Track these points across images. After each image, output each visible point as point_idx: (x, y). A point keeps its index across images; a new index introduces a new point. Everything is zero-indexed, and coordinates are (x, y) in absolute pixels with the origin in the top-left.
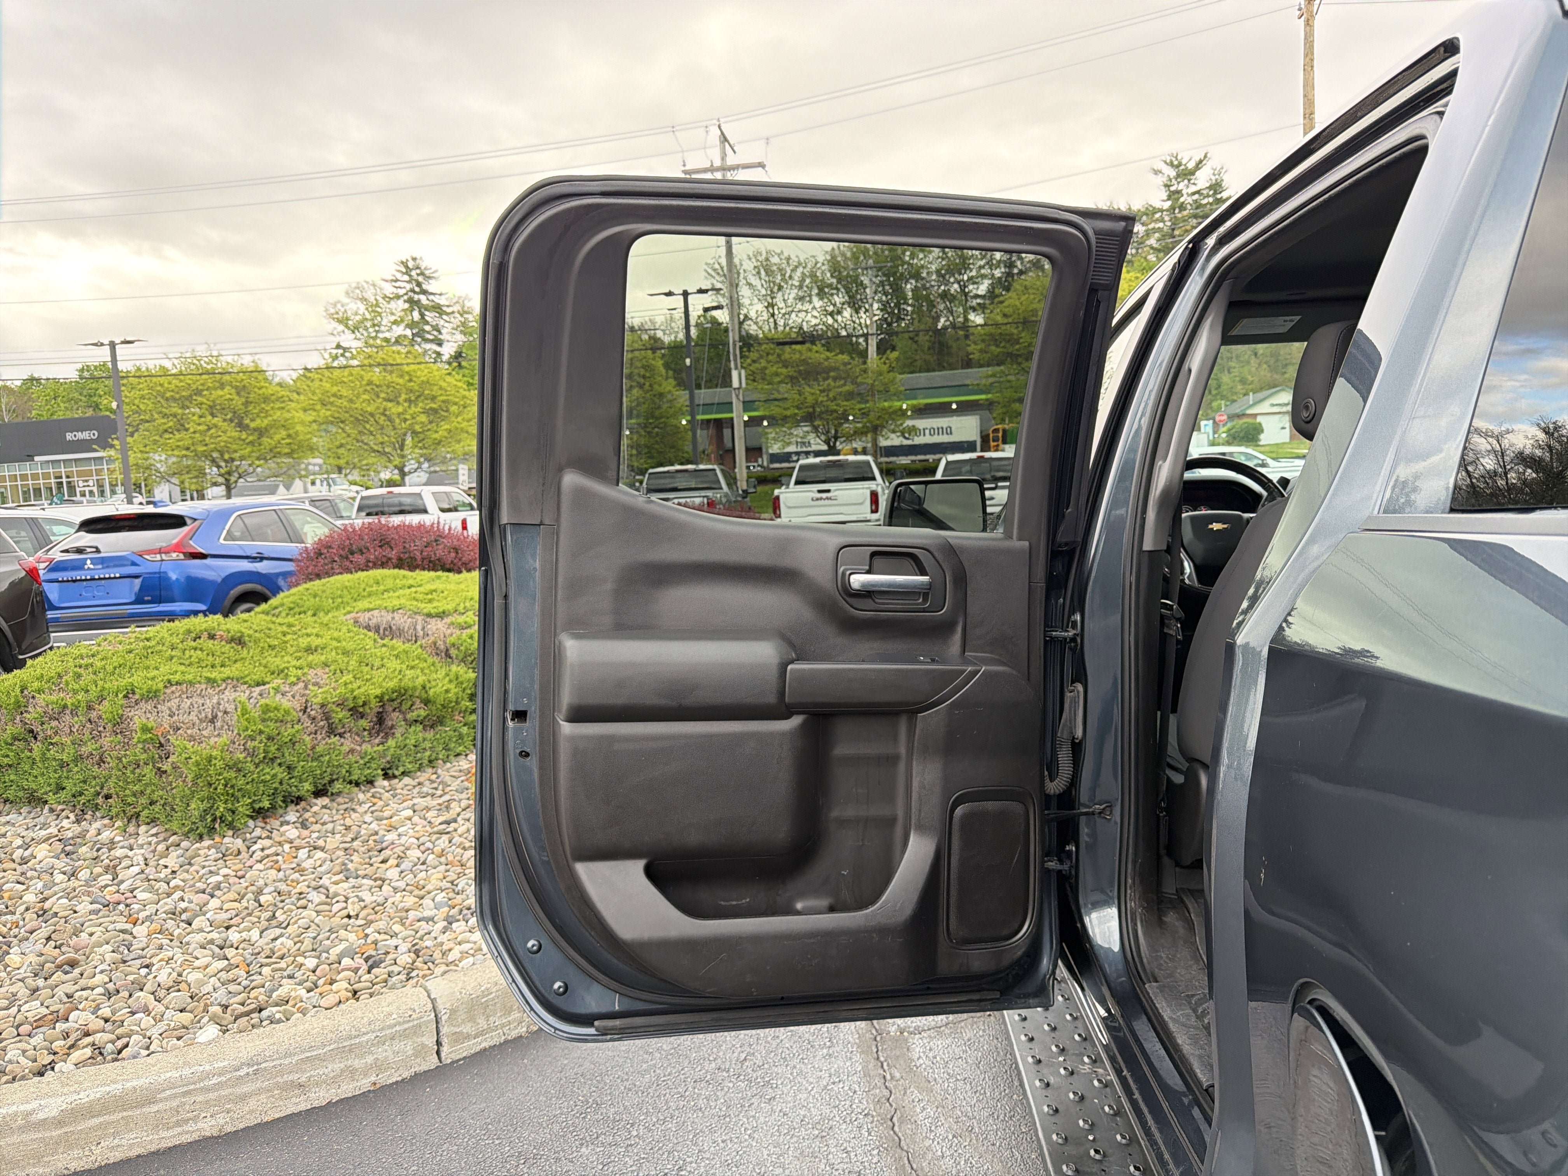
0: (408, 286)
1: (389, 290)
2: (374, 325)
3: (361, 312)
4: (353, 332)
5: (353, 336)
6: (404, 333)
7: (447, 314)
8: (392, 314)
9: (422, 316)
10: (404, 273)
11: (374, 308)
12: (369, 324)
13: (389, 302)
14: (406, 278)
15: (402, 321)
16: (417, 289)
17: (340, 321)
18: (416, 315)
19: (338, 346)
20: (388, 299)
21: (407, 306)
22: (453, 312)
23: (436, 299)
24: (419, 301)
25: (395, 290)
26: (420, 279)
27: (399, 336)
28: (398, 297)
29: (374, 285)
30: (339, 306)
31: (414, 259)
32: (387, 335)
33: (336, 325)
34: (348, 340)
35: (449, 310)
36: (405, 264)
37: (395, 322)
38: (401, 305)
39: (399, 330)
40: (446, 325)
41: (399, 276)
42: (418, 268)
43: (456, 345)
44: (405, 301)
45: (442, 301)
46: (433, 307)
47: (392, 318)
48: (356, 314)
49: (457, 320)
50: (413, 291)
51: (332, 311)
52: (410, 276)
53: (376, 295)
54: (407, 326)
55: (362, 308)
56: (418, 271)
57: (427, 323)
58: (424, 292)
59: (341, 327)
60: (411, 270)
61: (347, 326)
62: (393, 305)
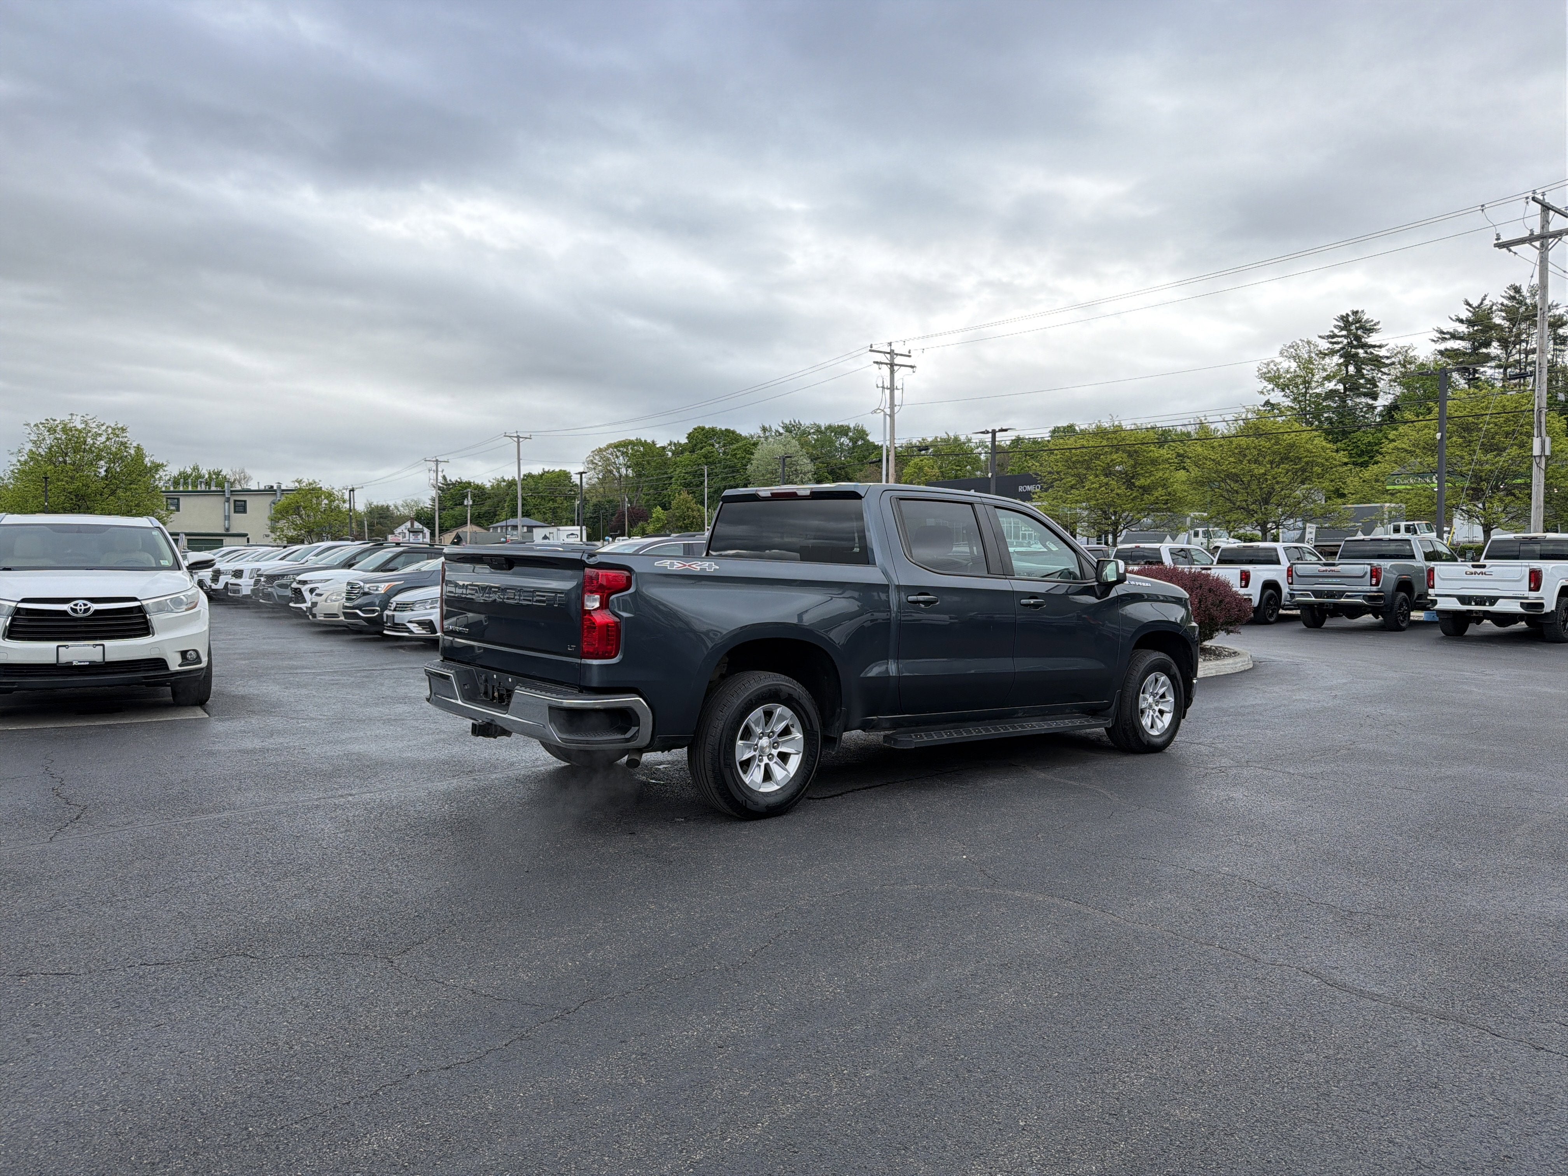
0: (1345, 341)
1: (1324, 345)
2: (1304, 382)
3: (1292, 370)
4: (1283, 390)
5: (1283, 393)
6: (1335, 387)
7: (1387, 365)
8: (1325, 370)
9: (1359, 370)
10: (1342, 329)
11: (1307, 365)
12: (1299, 381)
13: (1323, 358)
14: (1344, 333)
15: (1334, 377)
16: (1355, 343)
17: (1270, 380)
18: (1351, 369)
19: (1267, 403)
20: (1323, 355)
21: (1342, 360)
22: (1393, 363)
23: (1376, 352)
24: (1357, 354)
25: (1330, 346)
26: (1359, 332)
27: (1331, 391)
28: (1333, 352)
29: (1309, 343)
30: (1272, 366)
31: (1355, 313)
32: (1317, 391)
33: (1266, 384)
34: (1277, 397)
35: (1388, 362)
36: (1344, 318)
37: (1328, 378)
38: (1336, 359)
39: (1331, 385)
40: (1384, 377)
41: (1336, 331)
42: (1359, 321)
43: (1392, 396)
44: (1341, 356)
45: (1383, 352)
46: (1370, 359)
47: (1325, 374)
48: (1288, 372)
49: (1397, 371)
50: (1350, 344)
51: (1265, 370)
52: (1349, 331)
53: (1310, 352)
54: (1340, 381)
55: (1293, 365)
56: (1358, 325)
57: (1363, 376)
58: (1364, 346)
59: (1271, 386)
60: (1352, 324)
61: (1277, 385)
62: (1327, 360)
